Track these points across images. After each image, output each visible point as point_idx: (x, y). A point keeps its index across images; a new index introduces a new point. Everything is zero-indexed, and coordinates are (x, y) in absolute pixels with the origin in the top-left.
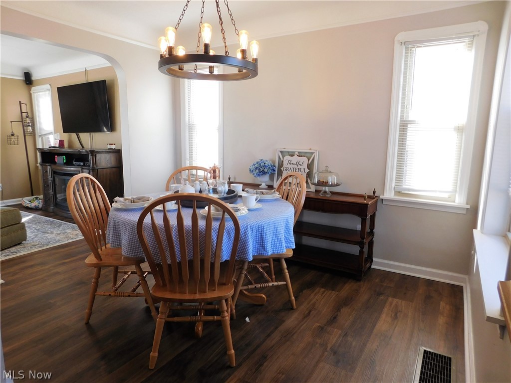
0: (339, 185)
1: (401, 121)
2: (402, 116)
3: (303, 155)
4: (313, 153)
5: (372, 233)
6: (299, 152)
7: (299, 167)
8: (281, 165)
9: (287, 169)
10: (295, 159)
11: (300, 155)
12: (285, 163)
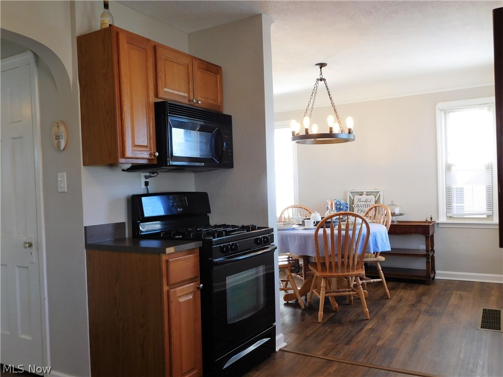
0: (403, 215)
1: (446, 164)
2: (446, 161)
3: (370, 194)
4: (378, 192)
5: (433, 250)
6: (366, 192)
7: (368, 203)
8: (352, 202)
9: (358, 206)
10: (364, 197)
11: (368, 194)
12: (356, 201)
